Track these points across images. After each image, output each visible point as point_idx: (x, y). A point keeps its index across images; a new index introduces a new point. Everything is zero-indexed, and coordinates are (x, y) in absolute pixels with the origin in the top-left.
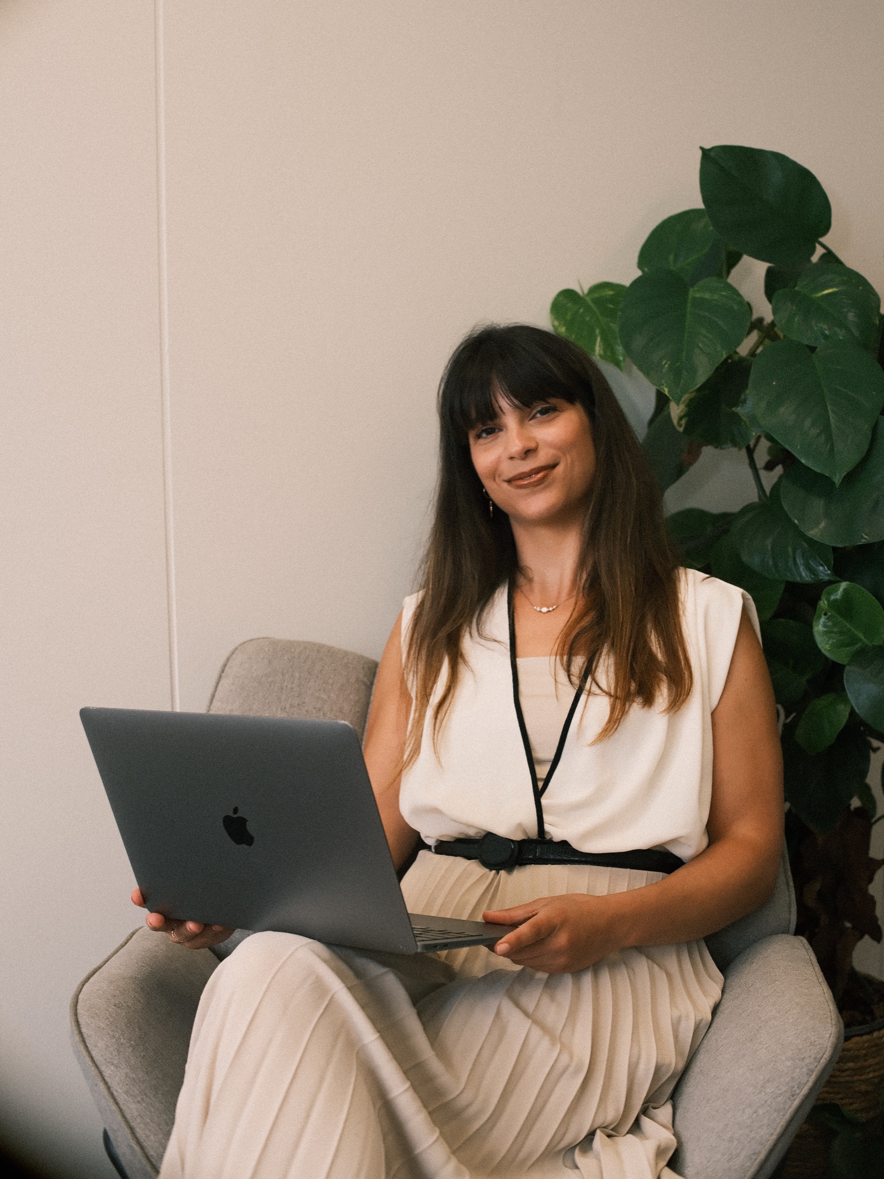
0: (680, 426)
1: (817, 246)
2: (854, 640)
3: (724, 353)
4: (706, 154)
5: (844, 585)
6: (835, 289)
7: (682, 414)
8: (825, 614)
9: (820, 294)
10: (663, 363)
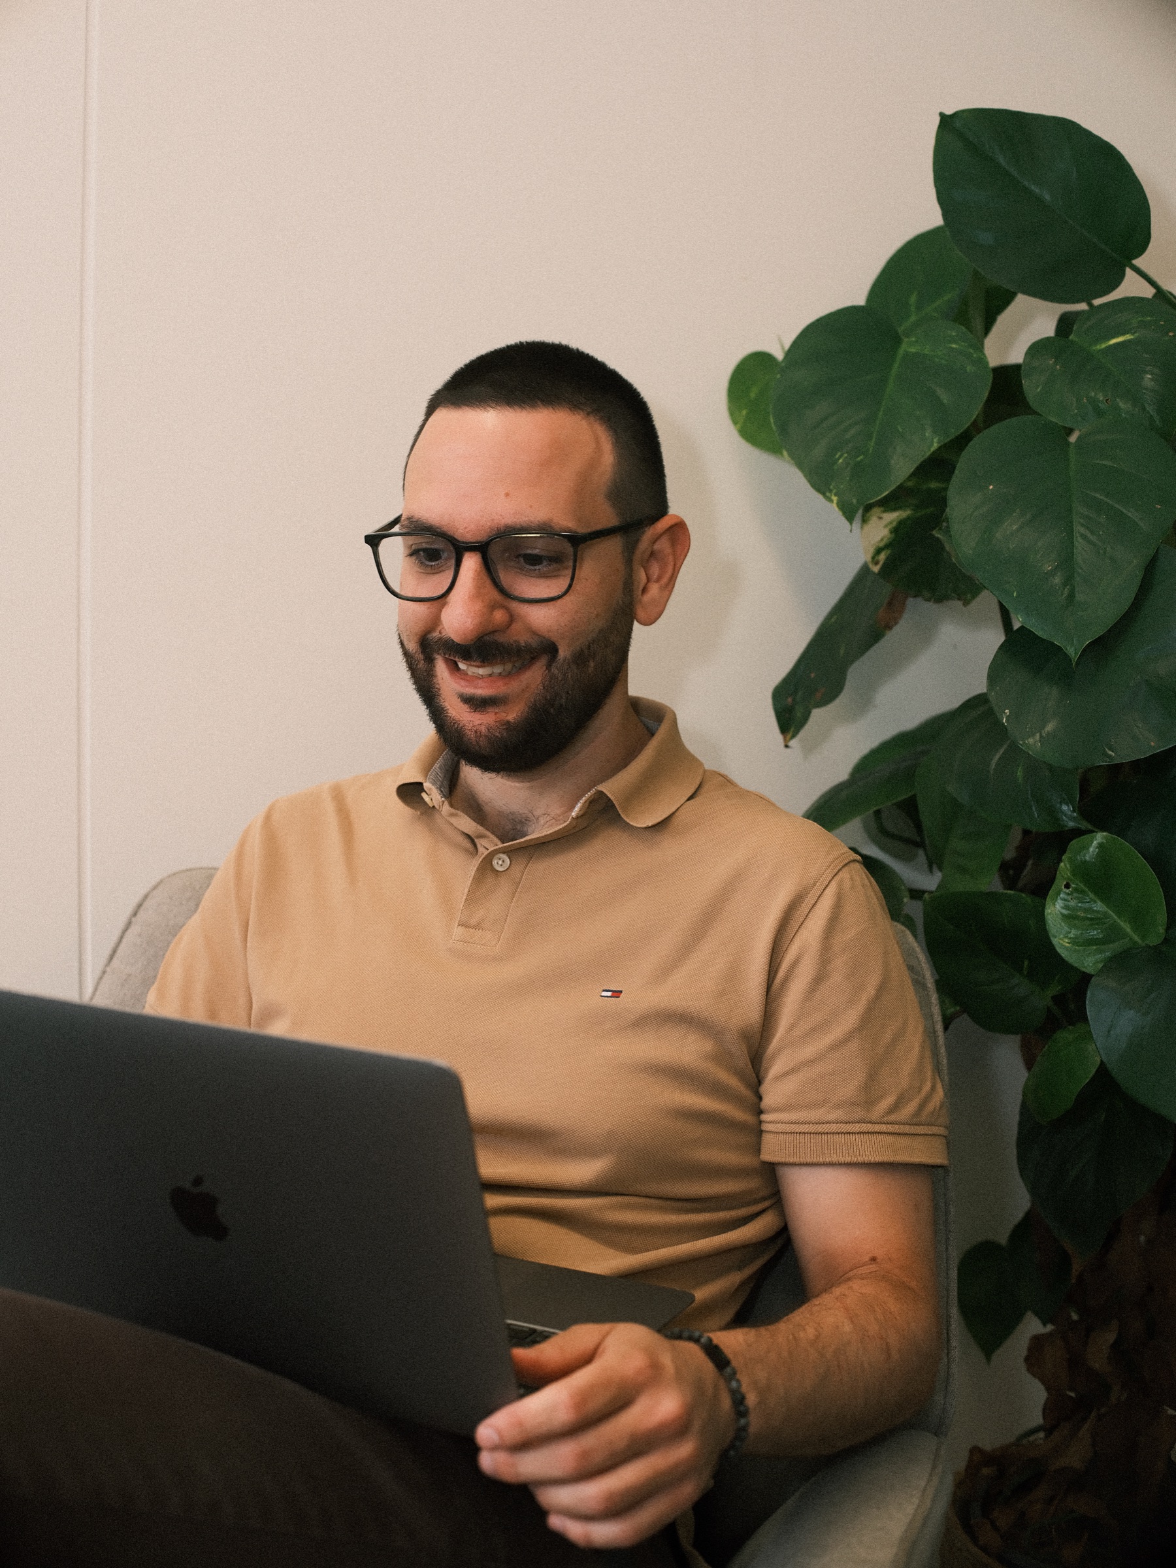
0: (876, 563)
1: (1128, 271)
2: (1113, 934)
3: (935, 440)
4: (946, 122)
5: (1100, 837)
6: (1128, 337)
7: (881, 545)
8: (1067, 886)
9: (1103, 346)
10: (837, 456)
